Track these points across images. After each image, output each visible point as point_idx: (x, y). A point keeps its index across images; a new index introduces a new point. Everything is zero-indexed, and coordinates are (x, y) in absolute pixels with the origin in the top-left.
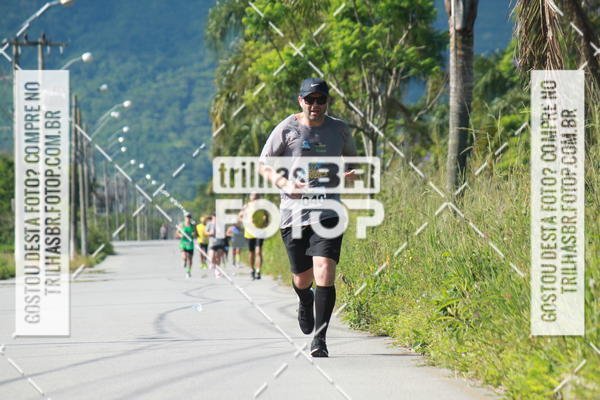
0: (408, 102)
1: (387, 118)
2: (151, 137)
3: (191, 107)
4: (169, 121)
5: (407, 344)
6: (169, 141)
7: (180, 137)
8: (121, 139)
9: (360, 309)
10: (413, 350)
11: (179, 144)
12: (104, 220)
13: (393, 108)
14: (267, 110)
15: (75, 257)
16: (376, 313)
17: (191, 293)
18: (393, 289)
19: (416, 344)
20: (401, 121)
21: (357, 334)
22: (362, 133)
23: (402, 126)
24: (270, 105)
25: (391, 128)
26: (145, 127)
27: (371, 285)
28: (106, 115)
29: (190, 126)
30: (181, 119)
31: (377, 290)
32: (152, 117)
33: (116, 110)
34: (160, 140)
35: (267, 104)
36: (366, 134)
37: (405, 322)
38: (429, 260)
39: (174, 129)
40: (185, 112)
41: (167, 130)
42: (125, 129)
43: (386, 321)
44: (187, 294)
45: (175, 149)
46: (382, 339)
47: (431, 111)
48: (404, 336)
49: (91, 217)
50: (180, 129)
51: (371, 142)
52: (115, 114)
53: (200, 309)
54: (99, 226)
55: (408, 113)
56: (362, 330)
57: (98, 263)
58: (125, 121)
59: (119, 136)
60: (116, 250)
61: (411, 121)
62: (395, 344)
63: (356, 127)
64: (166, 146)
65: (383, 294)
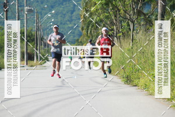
0: (145, 11)
1: (138, 16)
2: (61, 23)
3: (74, 13)
4: (67, 18)
5: (143, 89)
6: (67, 24)
7: (71, 23)
8: (51, 24)
9: (127, 77)
10: (144, 90)
11: (70, 26)
12: (46, 50)
13: (140, 13)
14: (99, 14)
15: (36, 62)
16: (133, 79)
17: (73, 73)
18: (138, 71)
19: (146, 88)
20: (142, 17)
21: (126, 86)
22: (129, 21)
23: (143, 19)
24: (100, 12)
25: (139, 20)
26: (60, 20)
27: (131, 69)
28: (46, 15)
29: (74, 20)
30: (71, 17)
31: (133, 71)
32: (61, 16)
33: (49, 14)
34: (64, 24)
35: (99, 11)
36: (131, 21)
37: (142, 81)
38: (150, 61)
39: (69, 21)
40: (72, 15)
41: (67, 21)
42: (53, 20)
43: (136, 81)
44: (72, 73)
45: (69, 27)
46: (135, 87)
47: (152, 14)
48: (142, 86)
49: (42, 49)
50: (71, 21)
51: (132, 24)
52: (49, 15)
53: (75, 77)
54: (44, 52)
55: (145, 15)
56: (128, 84)
57: (43, 64)
58: (53, 18)
59: (50, 22)
60: (49, 60)
61: (146, 17)
62: (139, 89)
63: (127, 19)
64: (66, 26)
65: (135, 72)
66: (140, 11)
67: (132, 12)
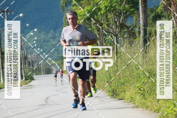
0: (128, 24)
1: (120, 30)
2: (45, 41)
4: (50, 35)
5: (129, 102)
6: (51, 42)
7: (54, 41)
8: (34, 42)
9: (113, 91)
10: (131, 103)
11: (54, 43)
12: (30, 69)
13: (122, 26)
16: (118, 92)
18: (124, 84)
19: (132, 101)
20: (125, 30)
21: (113, 100)
22: (112, 34)
25: (122, 33)
26: (43, 38)
27: (117, 83)
28: (29, 34)
29: (57, 37)
30: (54, 34)
31: (119, 85)
32: (44, 34)
33: (32, 32)
34: (48, 42)
36: (114, 35)
37: (128, 94)
39: (52, 38)
40: (56, 32)
41: (50, 38)
42: (36, 38)
43: (122, 95)
45: (53, 44)
46: (121, 101)
47: (135, 26)
48: (128, 99)
49: (26, 68)
50: (54, 38)
51: (115, 37)
52: (32, 34)
55: (128, 28)
56: (114, 98)
57: (29, 83)
58: (36, 36)
59: (33, 41)
61: (129, 30)
62: (125, 102)
63: (110, 32)
64: (50, 44)
65: (121, 86)
66: (123, 24)
67: (115, 26)
